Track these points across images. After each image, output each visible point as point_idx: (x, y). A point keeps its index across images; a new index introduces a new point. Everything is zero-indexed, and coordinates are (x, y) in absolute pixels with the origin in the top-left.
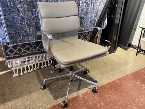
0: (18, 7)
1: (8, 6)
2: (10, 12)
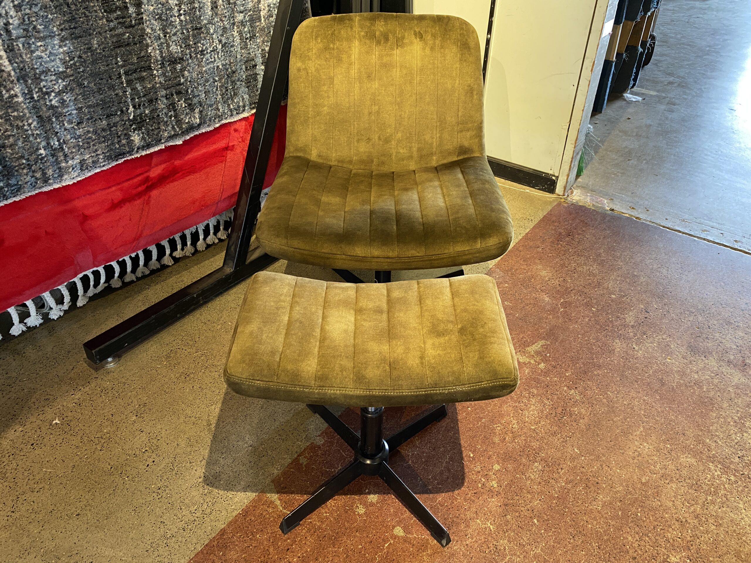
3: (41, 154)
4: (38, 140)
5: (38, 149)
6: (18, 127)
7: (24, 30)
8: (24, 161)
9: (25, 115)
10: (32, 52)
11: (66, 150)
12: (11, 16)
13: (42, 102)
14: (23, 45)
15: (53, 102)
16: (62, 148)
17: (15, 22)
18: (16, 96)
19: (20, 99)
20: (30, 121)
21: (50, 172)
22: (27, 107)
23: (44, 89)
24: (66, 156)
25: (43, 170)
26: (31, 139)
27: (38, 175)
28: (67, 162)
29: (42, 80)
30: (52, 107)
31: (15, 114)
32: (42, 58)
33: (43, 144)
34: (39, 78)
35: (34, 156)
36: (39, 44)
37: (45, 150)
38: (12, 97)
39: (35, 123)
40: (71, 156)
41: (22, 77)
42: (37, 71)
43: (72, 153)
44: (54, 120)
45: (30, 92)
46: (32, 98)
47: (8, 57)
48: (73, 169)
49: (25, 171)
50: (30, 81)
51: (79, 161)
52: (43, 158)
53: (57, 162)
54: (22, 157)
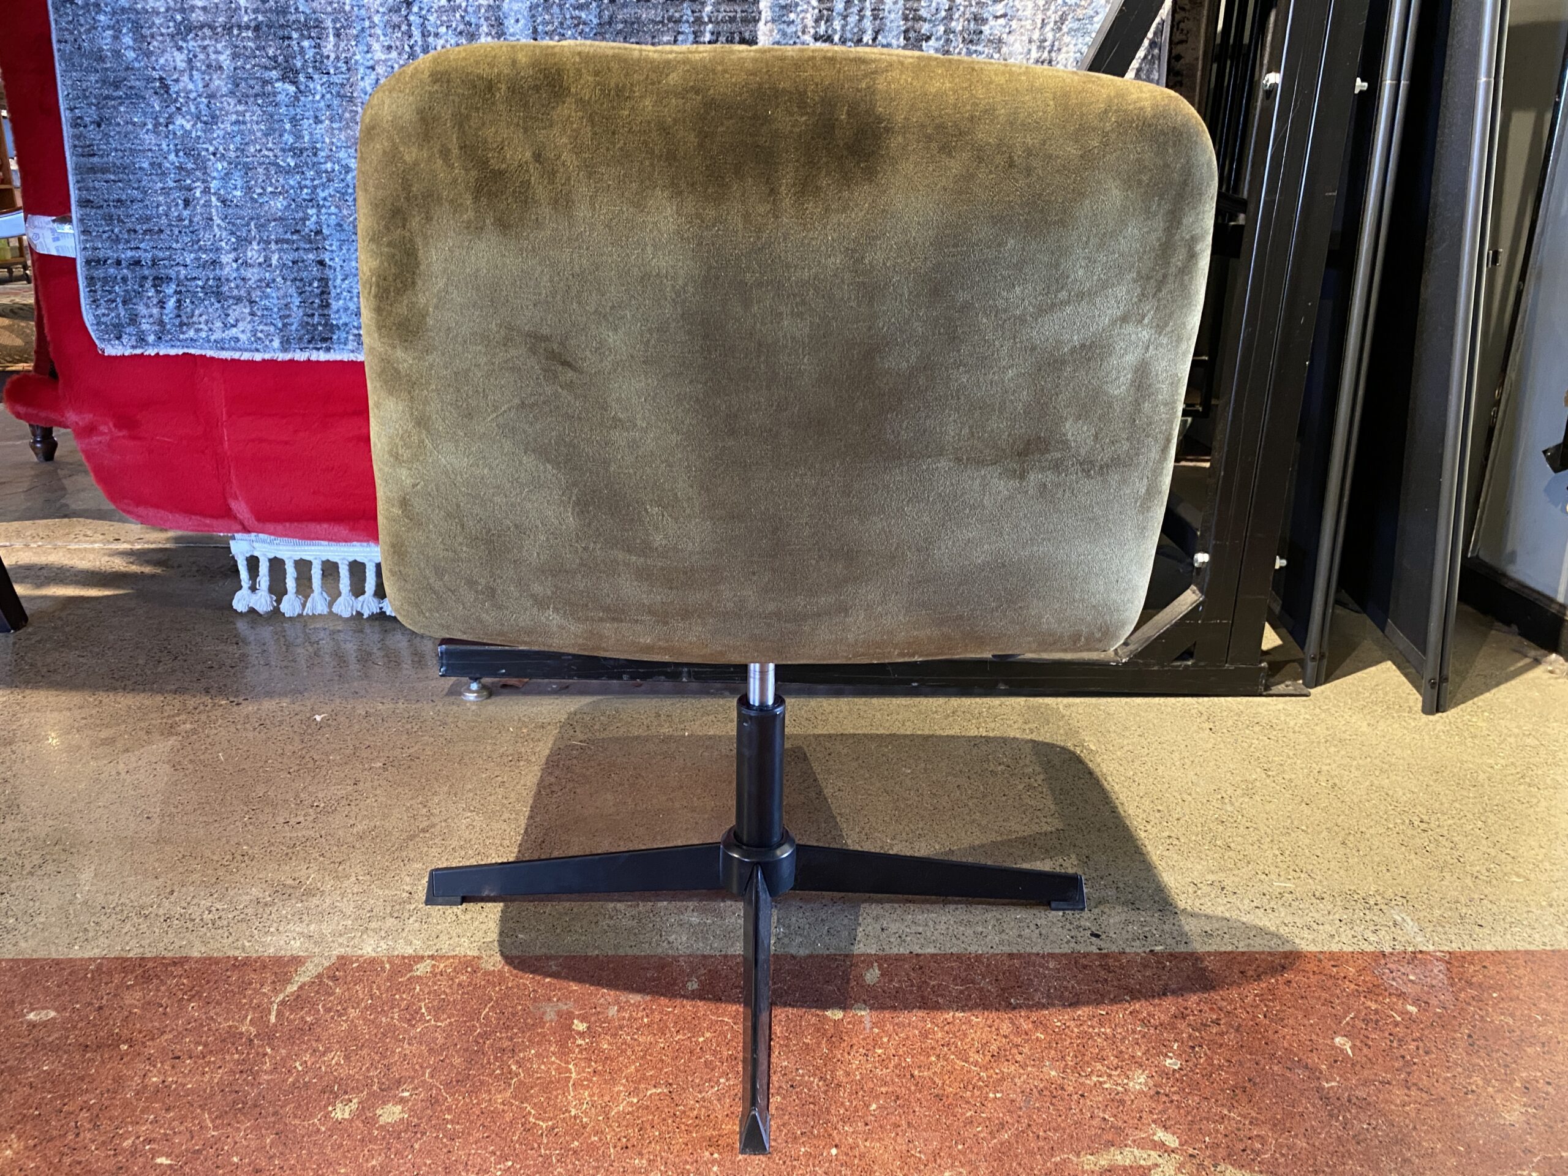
0: (162, 67)
1: (102, 59)
2: (111, 98)
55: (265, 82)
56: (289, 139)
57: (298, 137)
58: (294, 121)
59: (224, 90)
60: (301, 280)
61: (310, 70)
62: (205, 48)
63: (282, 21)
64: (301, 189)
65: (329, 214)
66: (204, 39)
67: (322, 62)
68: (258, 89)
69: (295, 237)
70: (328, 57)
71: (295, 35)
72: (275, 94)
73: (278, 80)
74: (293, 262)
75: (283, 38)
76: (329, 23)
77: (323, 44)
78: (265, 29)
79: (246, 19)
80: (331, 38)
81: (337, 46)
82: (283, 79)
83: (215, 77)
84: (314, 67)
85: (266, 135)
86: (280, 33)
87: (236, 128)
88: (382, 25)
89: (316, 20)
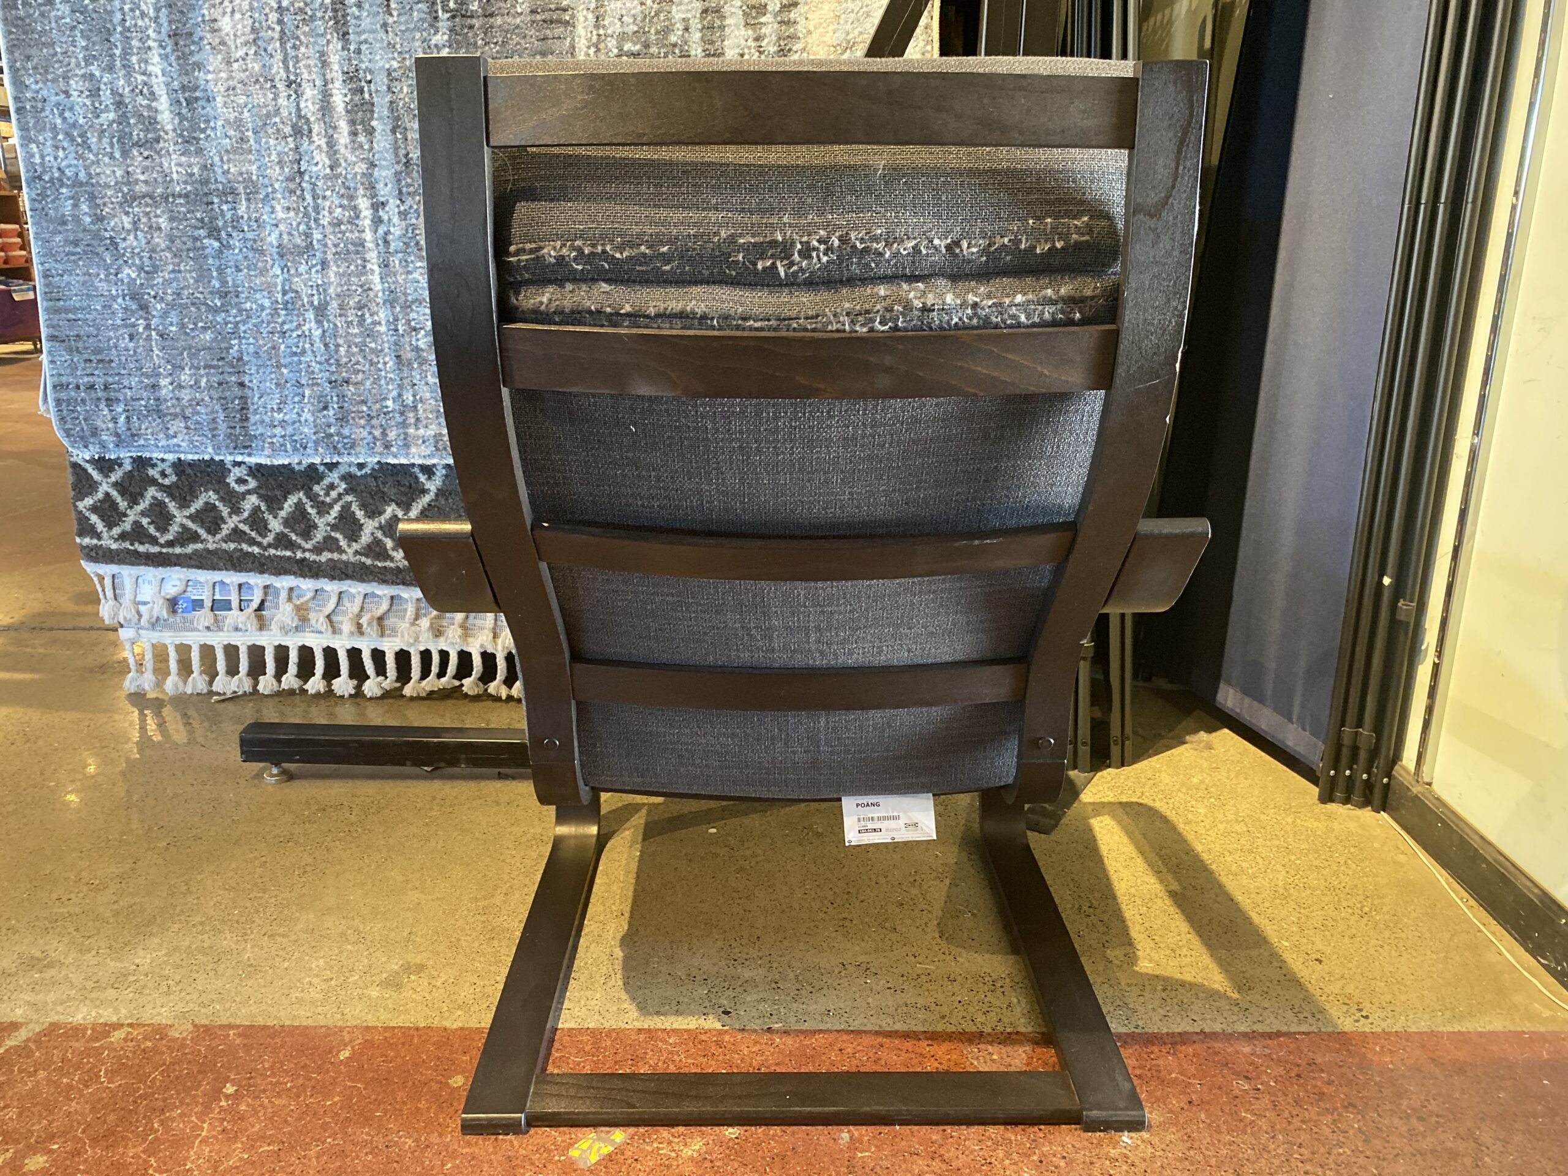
0: (113, 230)
1: (64, 223)
2: (74, 254)
3: (387, 407)
4: (390, 387)
5: (385, 399)
6: (372, 363)
7: (405, 243)
8: (365, 409)
9: (382, 350)
10: (409, 273)
11: (421, 412)
12: (394, 226)
13: (407, 339)
14: (400, 262)
15: (420, 343)
16: (415, 407)
17: (396, 231)
18: (379, 323)
19: (383, 329)
20: (387, 359)
21: (392, 435)
22: (388, 341)
23: (413, 323)
24: (418, 419)
25: (385, 430)
26: (383, 382)
27: (377, 433)
28: (417, 429)
29: (412, 310)
30: (417, 349)
31: (373, 345)
32: (418, 282)
33: (395, 393)
34: (410, 306)
35: (378, 406)
36: (419, 264)
37: (394, 402)
38: (375, 323)
39: (391, 363)
40: (424, 422)
41: (391, 302)
42: (410, 298)
43: (427, 418)
44: (415, 366)
45: (396, 320)
46: (396, 330)
47: (380, 273)
48: (424, 442)
49: (362, 422)
50: (398, 309)
51: (433, 433)
52: (389, 412)
53: (404, 424)
54: (364, 402)
55: (196, 239)
56: (216, 283)
57: (224, 283)
58: (221, 271)
59: (163, 246)
60: (225, 398)
61: (229, 229)
62: (147, 214)
63: (206, 190)
64: (226, 324)
65: (249, 344)
66: (147, 205)
67: (238, 221)
68: (190, 244)
69: (220, 363)
70: (242, 217)
71: (216, 200)
72: (204, 248)
73: (205, 237)
74: (220, 384)
75: (208, 204)
76: (241, 190)
77: (238, 206)
78: (193, 197)
79: (178, 189)
80: (244, 202)
81: (248, 208)
82: (209, 236)
83: (155, 235)
84: (234, 227)
85: (197, 281)
86: (205, 200)
87: (172, 276)
88: (281, 190)
89: (231, 188)
